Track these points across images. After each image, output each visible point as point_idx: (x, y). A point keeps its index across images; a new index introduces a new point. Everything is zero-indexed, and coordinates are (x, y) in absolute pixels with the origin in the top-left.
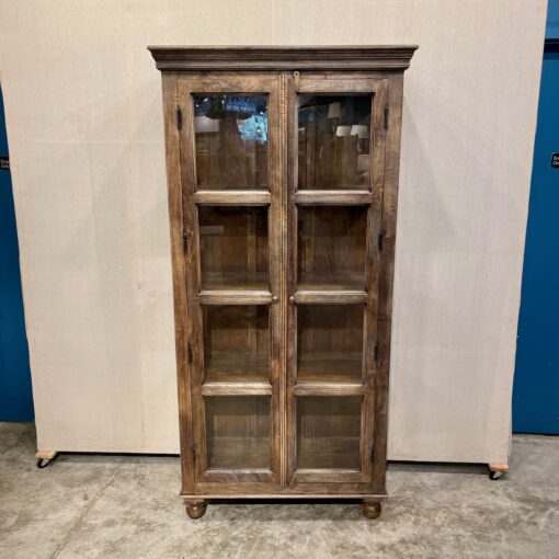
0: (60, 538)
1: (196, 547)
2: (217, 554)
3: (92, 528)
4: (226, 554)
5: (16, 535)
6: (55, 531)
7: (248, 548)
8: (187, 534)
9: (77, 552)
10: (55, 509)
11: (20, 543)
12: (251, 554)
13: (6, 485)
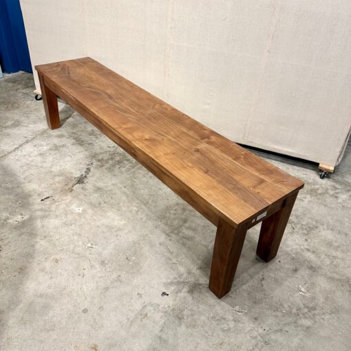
0: (30, 137)
1: (102, 159)
2: (113, 166)
3: (50, 136)
4: (118, 166)
5: (8, 131)
6: (29, 133)
7: (133, 167)
8: (102, 151)
9: (35, 146)
10: (35, 122)
11: (8, 135)
12: (133, 170)
13: (16, 105)
